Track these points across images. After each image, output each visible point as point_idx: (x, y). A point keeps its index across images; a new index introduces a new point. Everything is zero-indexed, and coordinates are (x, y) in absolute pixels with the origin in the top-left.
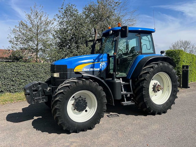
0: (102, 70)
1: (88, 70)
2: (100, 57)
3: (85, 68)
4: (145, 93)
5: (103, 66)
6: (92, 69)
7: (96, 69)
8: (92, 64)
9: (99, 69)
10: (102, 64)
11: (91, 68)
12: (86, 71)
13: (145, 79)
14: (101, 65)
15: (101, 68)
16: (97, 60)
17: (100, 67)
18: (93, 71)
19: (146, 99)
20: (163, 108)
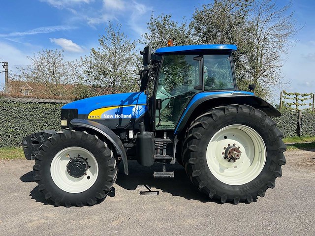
0: (137, 117)
1: (112, 117)
2: (134, 98)
3: (105, 113)
4: (193, 160)
5: (138, 111)
6: (117, 116)
7: (124, 116)
8: (117, 107)
9: (130, 116)
10: (137, 109)
11: (116, 114)
12: (108, 118)
13: (193, 137)
14: (134, 109)
15: (133, 115)
16: (127, 102)
17: (133, 113)
18: (120, 119)
19: (196, 173)
20: (239, 193)
